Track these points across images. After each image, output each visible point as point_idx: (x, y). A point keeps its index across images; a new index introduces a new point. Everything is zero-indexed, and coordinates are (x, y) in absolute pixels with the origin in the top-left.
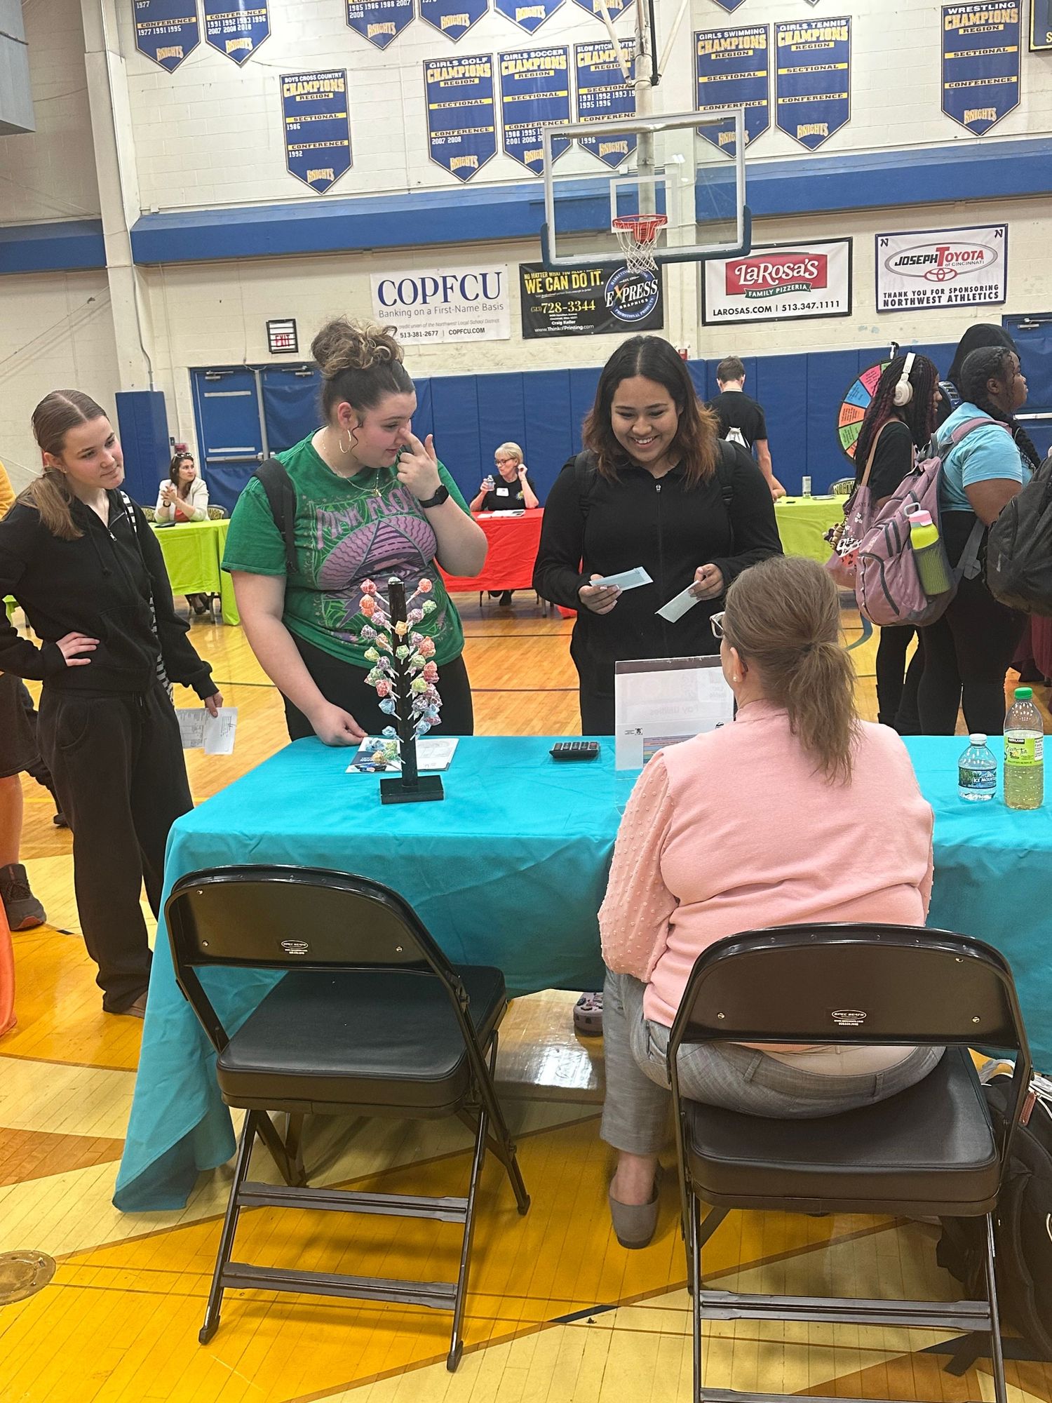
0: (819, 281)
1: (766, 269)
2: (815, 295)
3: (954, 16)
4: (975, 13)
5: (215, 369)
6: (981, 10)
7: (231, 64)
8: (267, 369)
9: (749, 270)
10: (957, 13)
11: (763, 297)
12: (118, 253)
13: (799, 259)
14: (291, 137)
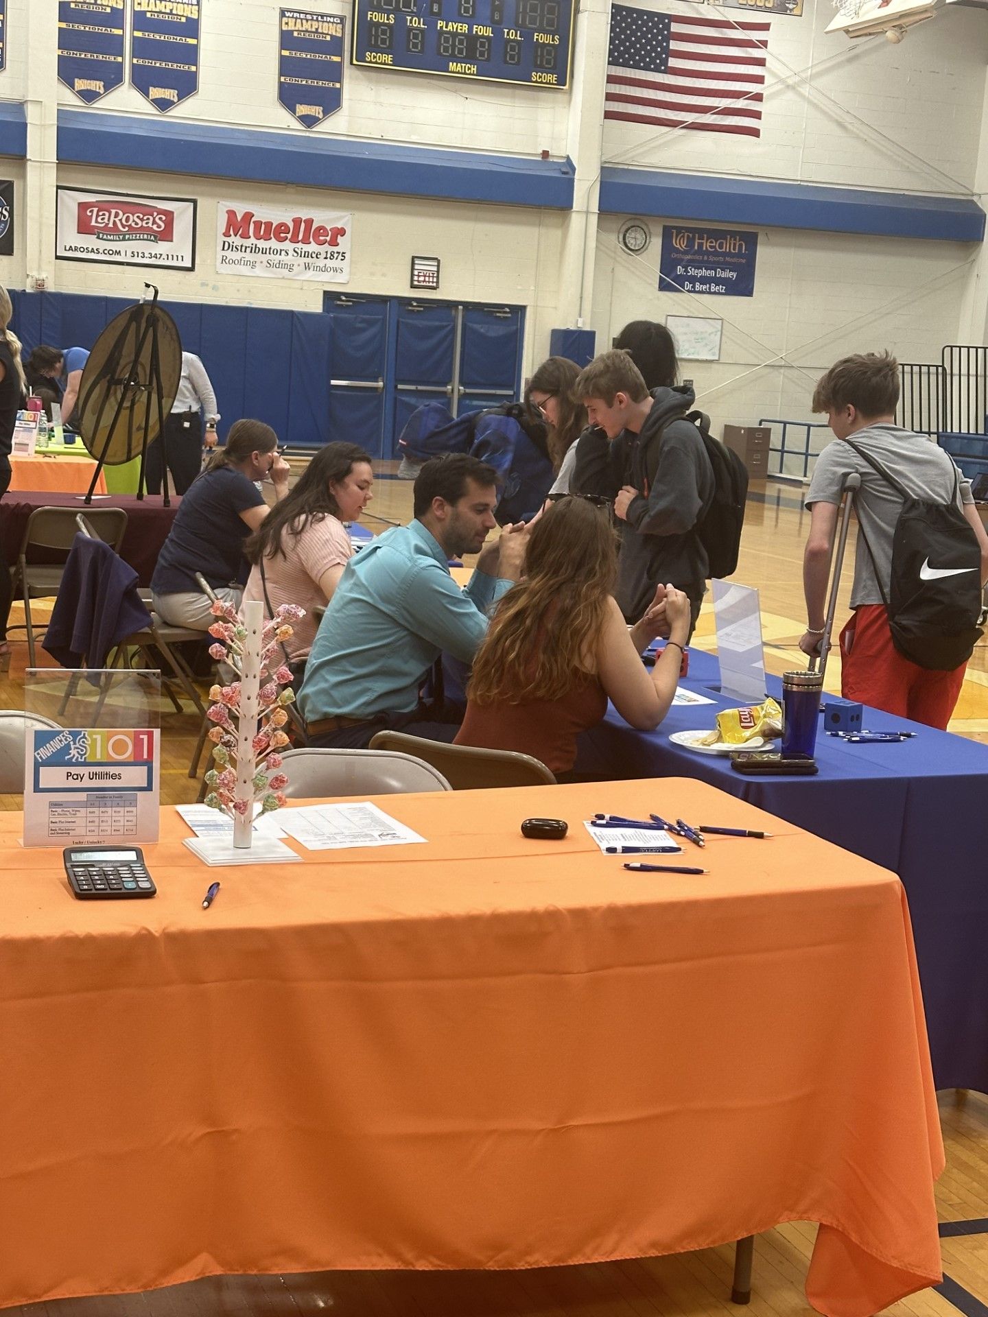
0: (166, 235)
1: (117, 215)
2: (162, 247)
3: (290, 19)
4: (307, 20)
6: (312, 20)
9: (101, 213)
10: (293, 17)
11: (114, 241)
13: (149, 211)
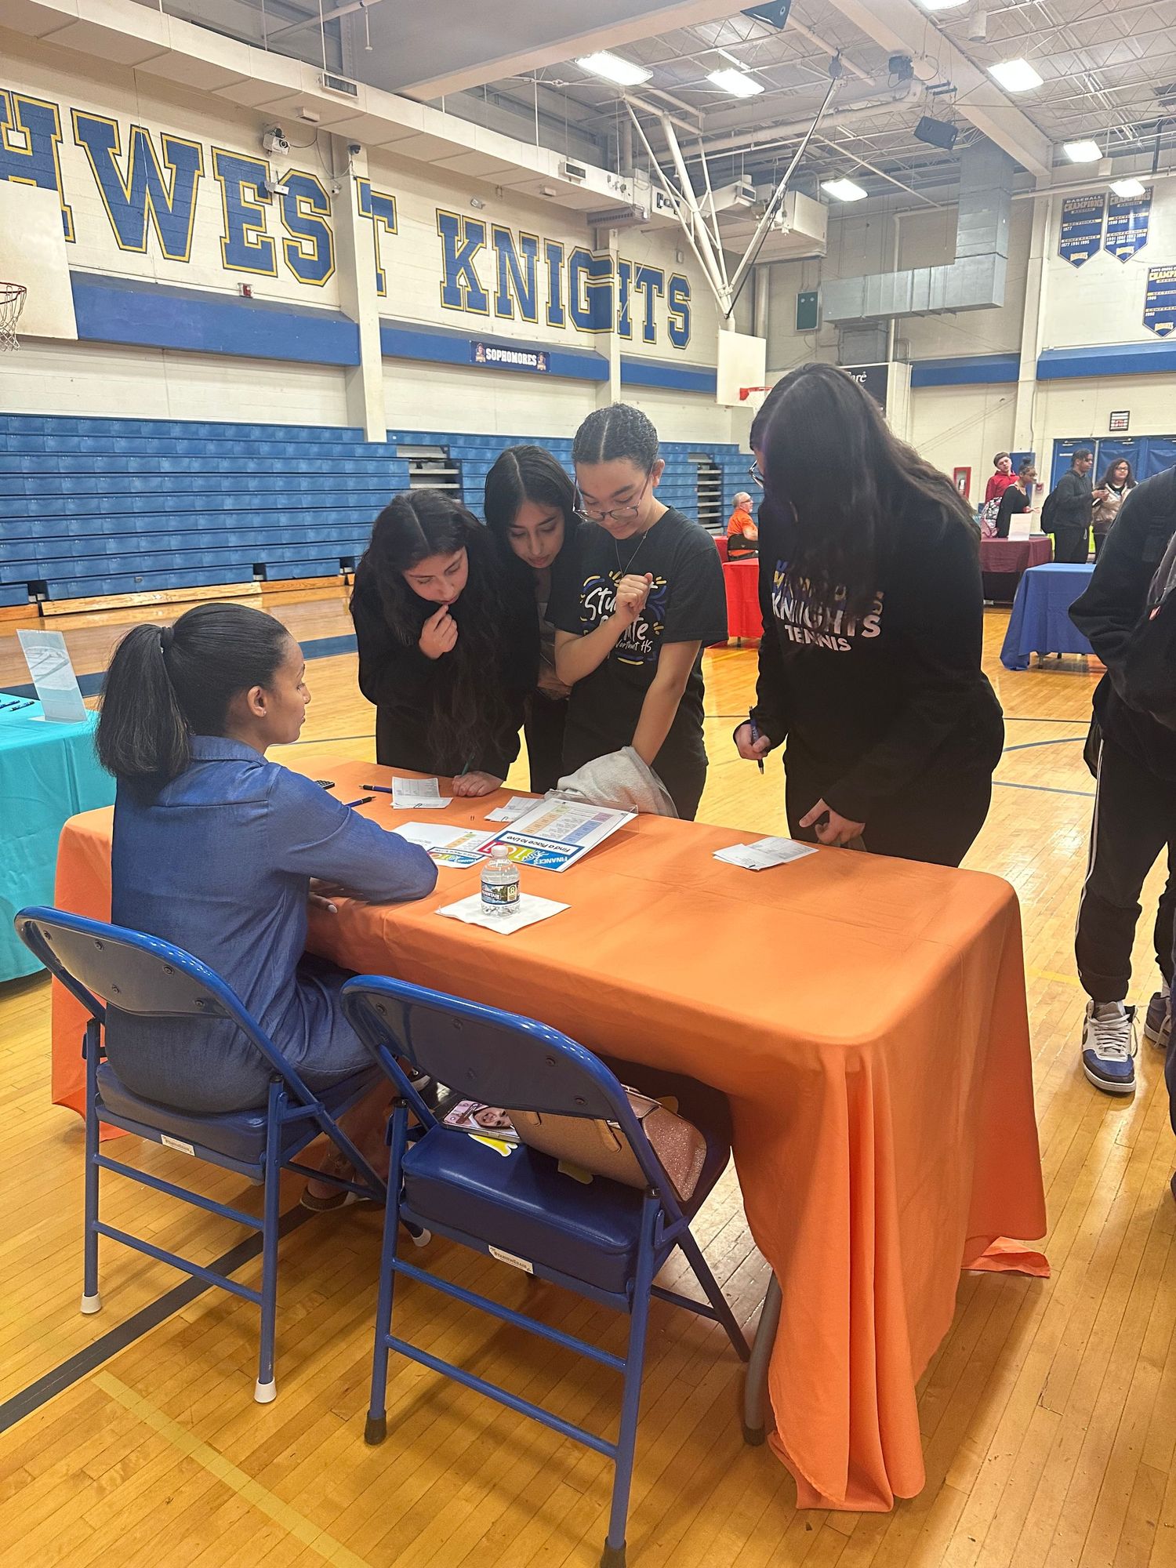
5: (1070, 440)
7: (1118, 262)
8: (1104, 441)
12: (1027, 372)
14: (1149, 304)
